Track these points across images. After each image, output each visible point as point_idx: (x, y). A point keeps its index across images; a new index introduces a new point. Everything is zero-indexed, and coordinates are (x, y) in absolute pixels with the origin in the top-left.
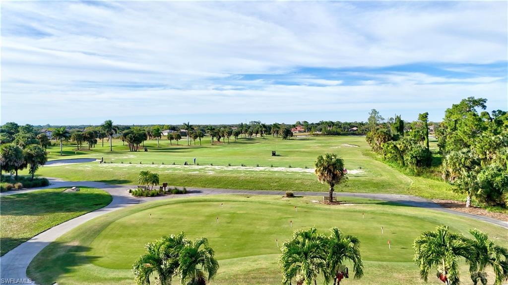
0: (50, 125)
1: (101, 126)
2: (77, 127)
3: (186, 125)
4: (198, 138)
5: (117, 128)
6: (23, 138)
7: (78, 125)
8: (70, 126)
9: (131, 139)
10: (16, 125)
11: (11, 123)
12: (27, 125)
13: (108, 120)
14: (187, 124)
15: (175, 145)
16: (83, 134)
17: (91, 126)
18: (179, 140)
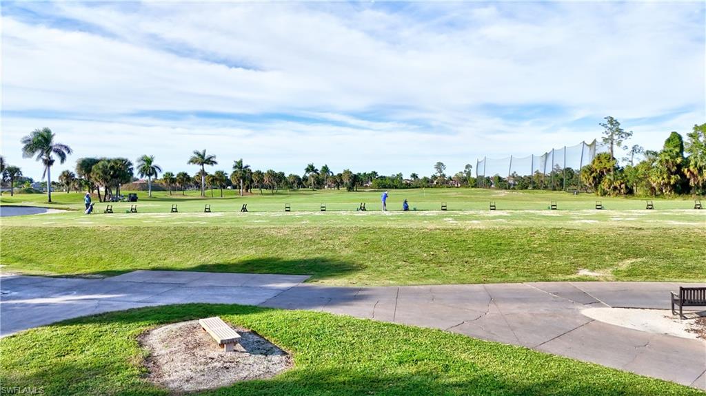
4: (218, 183)
5: (64, 149)
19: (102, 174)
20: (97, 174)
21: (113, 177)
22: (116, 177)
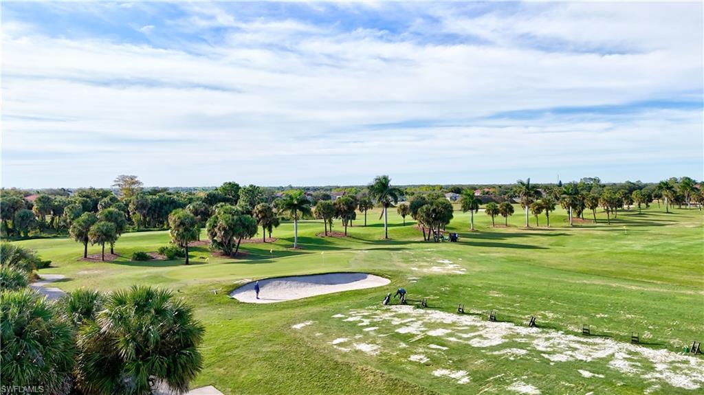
0: (293, 186)
1: (368, 187)
2: (322, 188)
3: (523, 184)
4: (544, 211)
5: (397, 193)
6: (225, 212)
7: (323, 185)
8: (314, 187)
9: (428, 215)
10: (238, 185)
11: (230, 183)
12: (251, 186)
13: (381, 175)
14: (525, 182)
15: (500, 225)
16: (335, 204)
17: (338, 187)
18: (509, 217)
19: (425, 217)
20: (422, 216)
21: (435, 219)
22: (437, 220)
